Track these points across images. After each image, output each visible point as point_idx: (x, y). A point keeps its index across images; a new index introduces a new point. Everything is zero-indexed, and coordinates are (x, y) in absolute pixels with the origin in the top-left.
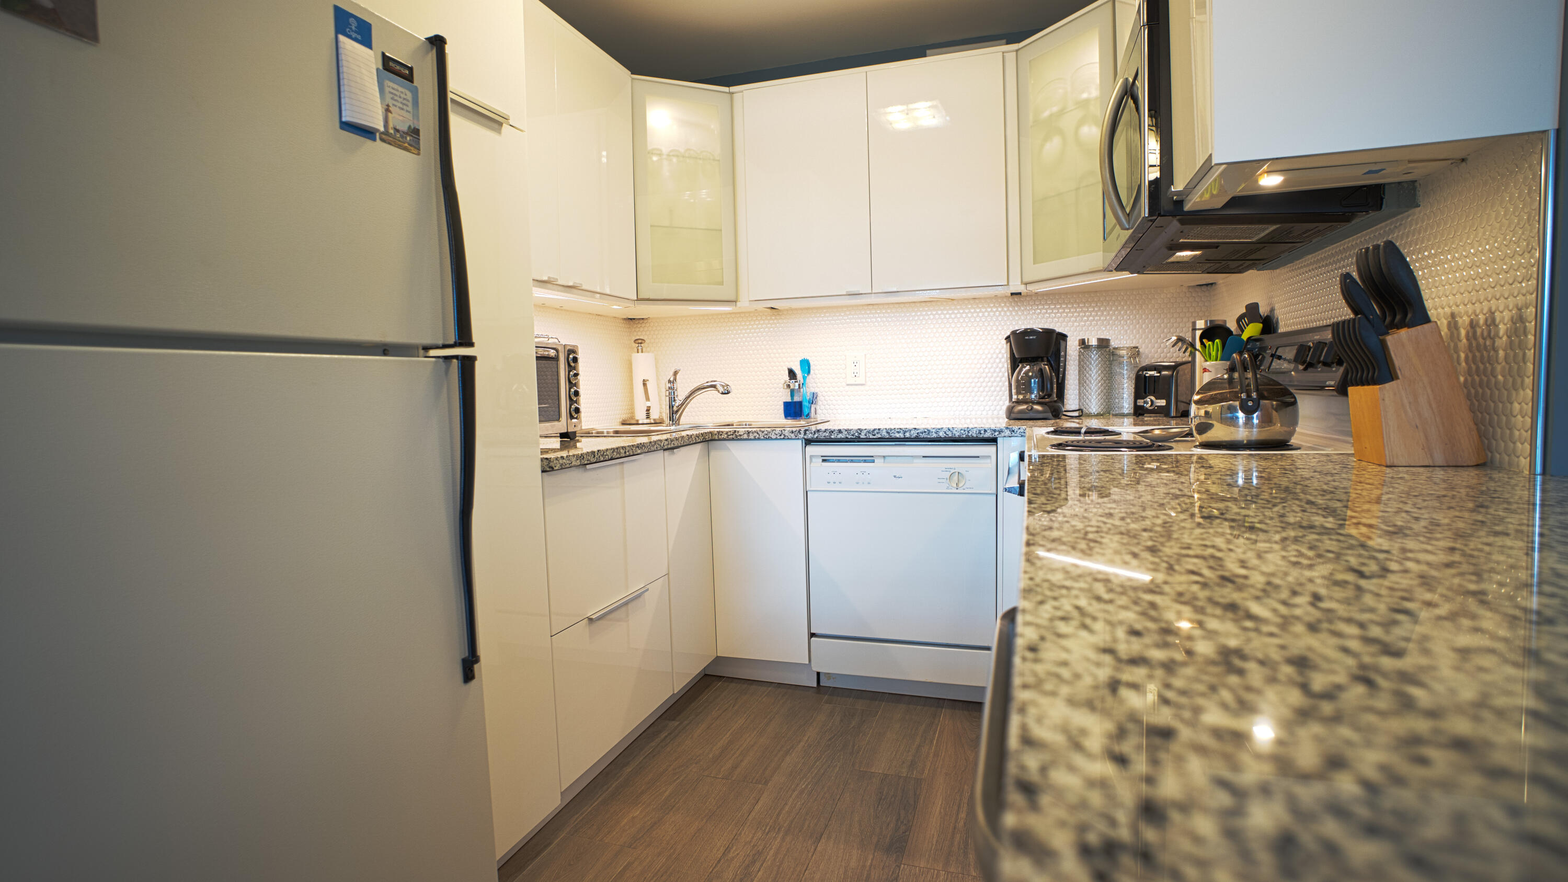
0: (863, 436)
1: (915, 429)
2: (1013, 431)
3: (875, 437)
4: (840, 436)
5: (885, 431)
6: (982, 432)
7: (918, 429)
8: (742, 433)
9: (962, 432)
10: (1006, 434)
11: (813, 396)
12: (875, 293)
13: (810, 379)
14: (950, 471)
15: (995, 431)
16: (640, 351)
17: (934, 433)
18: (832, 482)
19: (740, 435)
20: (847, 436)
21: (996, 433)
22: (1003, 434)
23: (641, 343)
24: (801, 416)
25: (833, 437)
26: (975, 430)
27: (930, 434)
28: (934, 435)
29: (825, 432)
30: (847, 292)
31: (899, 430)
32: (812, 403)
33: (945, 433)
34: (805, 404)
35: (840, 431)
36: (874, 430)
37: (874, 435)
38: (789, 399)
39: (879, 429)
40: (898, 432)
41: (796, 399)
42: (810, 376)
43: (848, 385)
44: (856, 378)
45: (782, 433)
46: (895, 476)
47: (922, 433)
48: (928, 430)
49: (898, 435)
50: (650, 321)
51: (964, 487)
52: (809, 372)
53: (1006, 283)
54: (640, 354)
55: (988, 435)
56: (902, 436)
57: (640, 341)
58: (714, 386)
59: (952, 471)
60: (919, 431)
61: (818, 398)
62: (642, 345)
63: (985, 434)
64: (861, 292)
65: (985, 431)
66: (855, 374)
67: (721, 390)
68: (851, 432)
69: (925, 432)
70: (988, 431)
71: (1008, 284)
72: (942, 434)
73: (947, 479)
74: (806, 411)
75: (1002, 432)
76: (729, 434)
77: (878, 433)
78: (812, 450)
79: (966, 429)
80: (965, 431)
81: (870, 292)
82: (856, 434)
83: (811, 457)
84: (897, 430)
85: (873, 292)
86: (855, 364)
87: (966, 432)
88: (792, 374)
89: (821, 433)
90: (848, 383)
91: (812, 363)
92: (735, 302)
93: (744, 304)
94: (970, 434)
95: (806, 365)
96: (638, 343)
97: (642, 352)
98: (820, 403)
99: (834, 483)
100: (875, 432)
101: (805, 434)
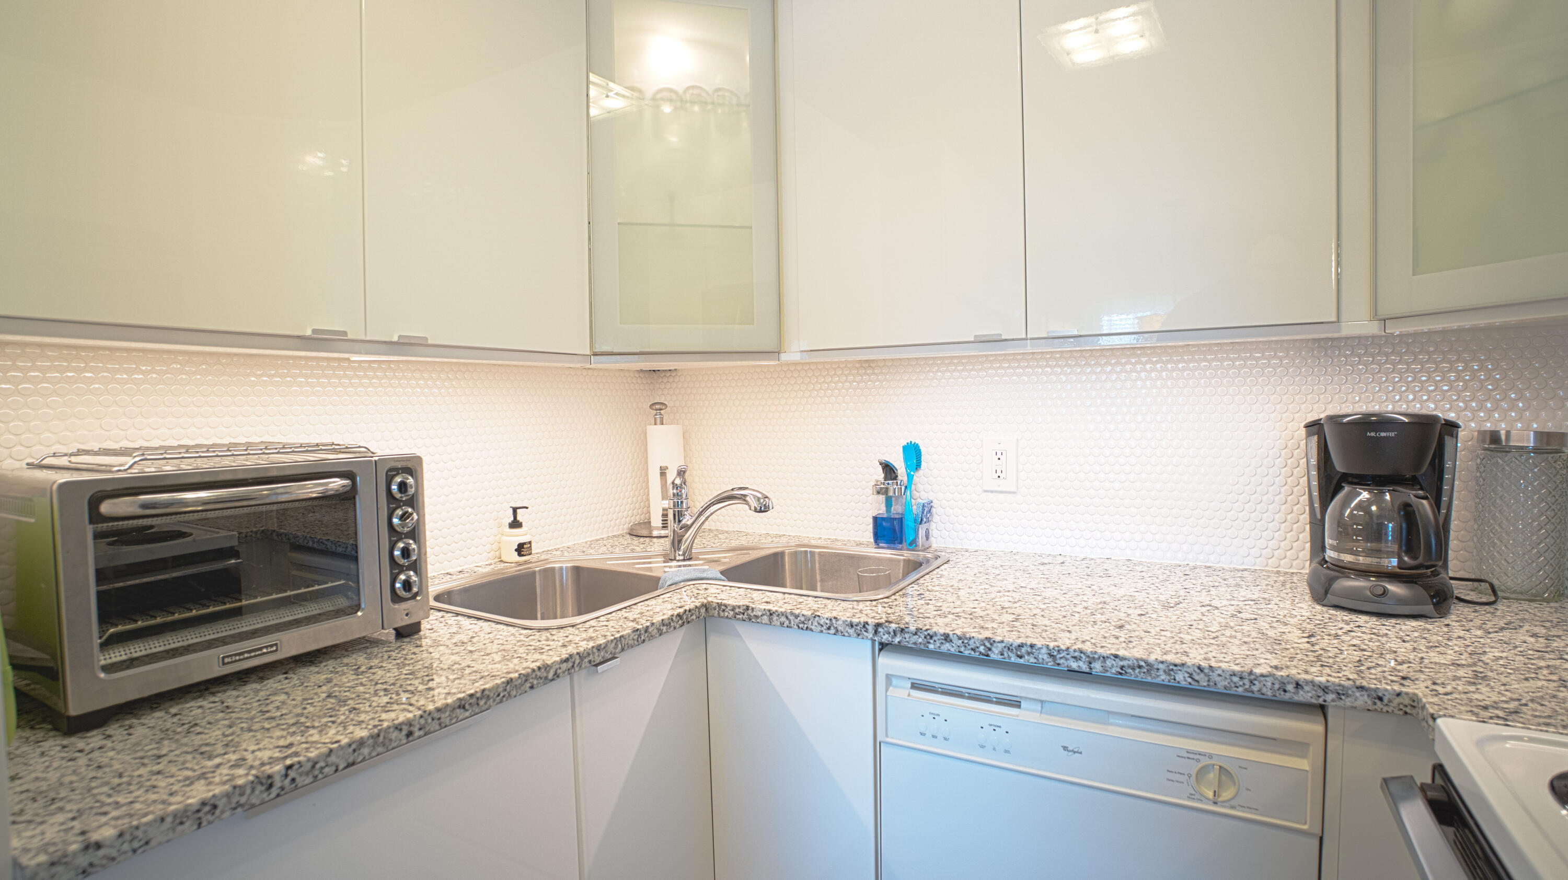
0: (995, 655)
1: (1116, 656)
2: (1380, 699)
3: (1021, 661)
4: (946, 647)
5: (1044, 651)
6: (1290, 687)
7: (1123, 659)
8: (760, 614)
9: (1235, 679)
10: (1359, 703)
11: (923, 510)
12: (1031, 339)
13: (919, 477)
14: (1198, 761)
15: (1325, 689)
16: (658, 421)
17: (1161, 672)
18: (929, 735)
19: (757, 617)
20: (962, 649)
21: (1330, 697)
22: (1348, 702)
23: (661, 409)
24: (901, 543)
25: (931, 647)
26: (1270, 679)
27: (1153, 673)
28: (1163, 678)
29: (916, 634)
30: (975, 336)
31: (1076, 654)
32: (921, 523)
33: (1191, 676)
34: (909, 523)
35: (946, 637)
36: (1021, 646)
37: (1021, 657)
38: (881, 510)
39: (1032, 646)
40: (1074, 657)
41: (897, 509)
42: (921, 472)
43: (986, 491)
44: (999, 480)
45: (832, 624)
46: (1065, 748)
47: (1133, 669)
48: (1148, 664)
49: (1074, 665)
50: (679, 374)
51: (1233, 803)
52: (918, 466)
53: (1334, 319)
54: (659, 427)
55: (1305, 696)
56: (1084, 667)
57: (658, 407)
58: (743, 498)
59: (1205, 761)
60: (1125, 663)
61: (933, 510)
62: (662, 412)
63: (1296, 693)
64: (1003, 337)
65: (1298, 685)
66: (999, 473)
67: (754, 504)
68: (971, 642)
69: (1140, 667)
70: (1307, 688)
71: (1338, 321)
72: (1181, 677)
73: (1190, 776)
74: (909, 536)
75: (1348, 696)
76: (737, 610)
77: (1029, 654)
78: (889, 663)
79: (1245, 675)
80: (1241, 678)
81: (1024, 336)
82: (982, 649)
83: (889, 677)
84: (1072, 654)
85: (1029, 336)
86: (999, 455)
87: (1247, 682)
88: (889, 470)
89: (907, 636)
90: (986, 488)
91: (923, 450)
92: (775, 353)
93: (791, 356)
94: (1255, 688)
95: (913, 453)
96: (656, 410)
97: (662, 424)
98: (936, 518)
99: (934, 737)
100: (1023, 650)
101: (876, 632)
